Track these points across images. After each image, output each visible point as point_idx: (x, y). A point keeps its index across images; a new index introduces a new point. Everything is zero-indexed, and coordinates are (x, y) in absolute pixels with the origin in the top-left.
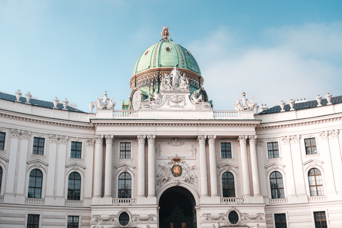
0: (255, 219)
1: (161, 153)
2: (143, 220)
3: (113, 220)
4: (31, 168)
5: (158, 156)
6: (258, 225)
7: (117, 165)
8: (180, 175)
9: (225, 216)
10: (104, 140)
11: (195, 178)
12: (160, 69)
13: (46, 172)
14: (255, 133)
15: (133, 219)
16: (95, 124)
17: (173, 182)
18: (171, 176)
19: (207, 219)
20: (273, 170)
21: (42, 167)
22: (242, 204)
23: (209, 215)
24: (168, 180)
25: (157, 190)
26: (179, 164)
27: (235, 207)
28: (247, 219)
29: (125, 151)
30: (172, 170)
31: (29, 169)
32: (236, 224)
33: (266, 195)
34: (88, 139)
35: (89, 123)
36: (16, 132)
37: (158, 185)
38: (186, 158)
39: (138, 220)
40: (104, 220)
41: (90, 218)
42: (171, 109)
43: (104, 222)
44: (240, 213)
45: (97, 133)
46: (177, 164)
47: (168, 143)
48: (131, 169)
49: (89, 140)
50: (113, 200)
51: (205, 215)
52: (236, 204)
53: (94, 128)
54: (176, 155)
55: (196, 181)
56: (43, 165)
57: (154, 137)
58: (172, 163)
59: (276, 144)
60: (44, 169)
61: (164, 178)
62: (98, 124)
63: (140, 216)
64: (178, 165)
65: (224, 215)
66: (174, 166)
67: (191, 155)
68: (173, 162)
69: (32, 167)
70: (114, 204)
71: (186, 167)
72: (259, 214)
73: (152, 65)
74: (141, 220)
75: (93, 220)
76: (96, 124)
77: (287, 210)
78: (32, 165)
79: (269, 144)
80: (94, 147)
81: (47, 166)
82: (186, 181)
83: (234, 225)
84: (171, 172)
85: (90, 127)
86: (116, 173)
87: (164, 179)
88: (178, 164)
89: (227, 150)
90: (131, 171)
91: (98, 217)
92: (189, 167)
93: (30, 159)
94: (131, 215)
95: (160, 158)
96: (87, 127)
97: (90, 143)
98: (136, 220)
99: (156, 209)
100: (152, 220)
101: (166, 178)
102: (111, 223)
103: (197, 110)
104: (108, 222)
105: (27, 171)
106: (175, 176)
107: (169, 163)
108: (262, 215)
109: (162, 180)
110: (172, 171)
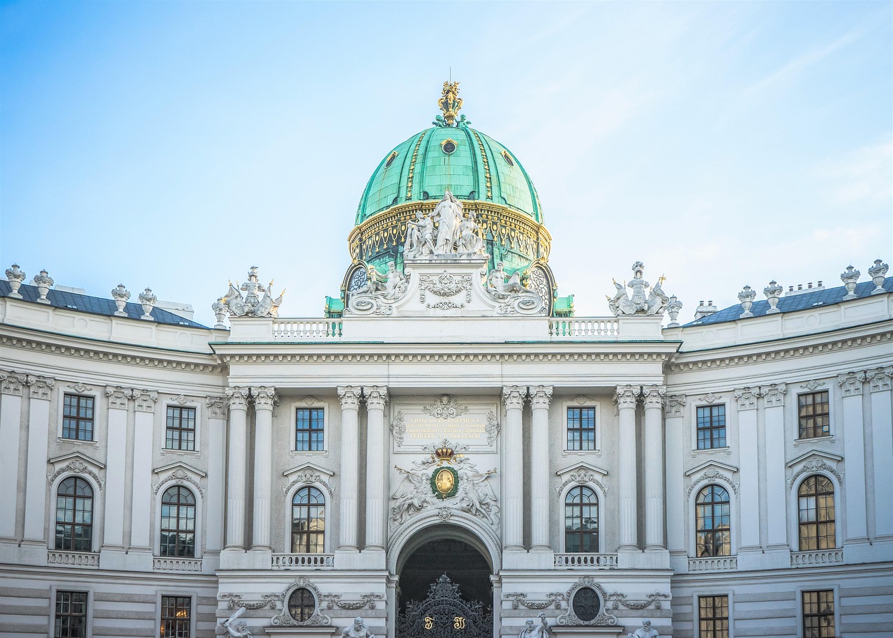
0: (642, 607)
1: (403, 436)
2: (349, 609)
3: (273, 608)
4: (59, 473)
5: (396, 444)
6: (649, 623)
7: (287, 467)
8: (452, 493)
9: (563, 599)
10: (251, 401)
11: (493, 503)
12: (422, 204)
13: (100, 485)
14: (662, 379)
15: (324, 604)
16: (225, 356)
17: (432, 513)
18: (430, 497)
19: (515, 608)
20: (705, 482)
21: (90, 473)
22: (611, 569)
23: (521, 598)
24: (419, 509)
25: (390, 534)
26: (451, 466)
27: (593, 577)
28: (621, 607)
29: (310, 430)
30: (433, 481)
31: (55, 476)
32: (592, 622)
33: (681, 547)
34: (212, 398)
35: (210, 354)
36: (14, 380)
37: (395, 520)
38: (471, 449)
39: (336, 607)
40: (250, 607)
41: (215, 602)
42: (432, 312)
43: (252, 612)
44: (604, 594)
45: (232, 382)
46: (445, 464)
47: (425, 408)
48: (325, 478)
49: (213, 401)
50: (275, 559)
51: (511, 598)
52: (596, 570)
53: (224, 369)
54: (445, 442)
55: (494, 510)
56: (90, 468)
57: (384, 392)
58: (434, 461)
59: (721, 409)
60: (95, 477)
61: (410, 501)
62: (232, 356)
63: (342, 598)
64: (448, 468)
65: (560, 598)
66: (437, 471)
67: (485, 442)
68: (436, 459)
69: (63, 470)
70: (277, 568)
71: (470, 474)
72: (655, 597)
73: (403, 194)
74: (344, 607)
75: (223, 605)
76: (228, 359)
77: (733, 588)
78: (64, 465)
79: (701, 411)
80: (228, 421)
81: (103, 467)
82: (469, 511)
83: (586, 623)
84: (429, 486)
85: (214, 367)
86: (284, 490)
87: (410, 505)
88: (449, 466)
89: (585, 426)
90: (325, 485)
91: (236, 599)
92: (478, 475)
93: (55, 452)
94: (320, 595)
95: (402, 449)
96: (206, 366)
97: (218, 411)
98: (330, 608)
99: (384, 580)
100: (373, 608)
101: (416, 502)
102: (268, 615)
103: (504, 316)
104: (260, 612)
105: (50, 483)
106: (439, 497)
107: (424, 463)
108: (663, 598)
109: (406, 506)
110: (433, 484)
